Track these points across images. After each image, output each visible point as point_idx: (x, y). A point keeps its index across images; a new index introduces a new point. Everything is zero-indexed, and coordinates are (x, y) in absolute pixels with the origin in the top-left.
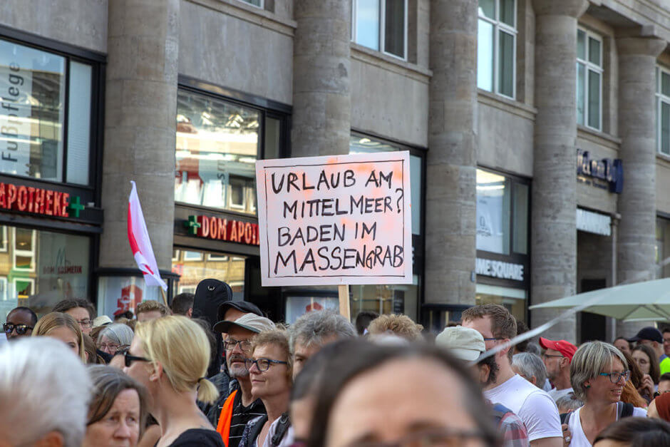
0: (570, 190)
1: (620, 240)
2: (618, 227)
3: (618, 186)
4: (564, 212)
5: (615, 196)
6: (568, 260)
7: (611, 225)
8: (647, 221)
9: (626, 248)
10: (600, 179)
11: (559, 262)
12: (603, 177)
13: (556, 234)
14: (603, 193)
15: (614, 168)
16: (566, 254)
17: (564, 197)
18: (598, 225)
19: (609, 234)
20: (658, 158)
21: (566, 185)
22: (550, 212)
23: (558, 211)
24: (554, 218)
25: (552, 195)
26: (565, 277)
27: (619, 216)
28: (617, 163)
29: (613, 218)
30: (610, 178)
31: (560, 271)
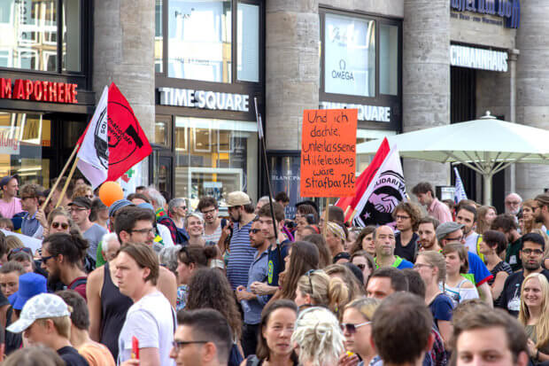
0: (440, 30)
1: (519, 75)
2: (517, 62)
3: (512, 22)
4: (434, 52)
5: (513, 30)
6: (439, 101)
7: (509, 61)
9: (524, 83)
10: (491, 15)
11: (430, 102)
12: (494, 13)
13: (426, 75)
15: (509, 3)
16: (436, 94)
17: (434, 37)
19: (505, 70)
21: (437, 25)
22: (420, 52)
23: (428, 51)
24: (424, 58)
25: (421, 36)
26: (436, 116)
27: (516, 51)
29: (510, 54)
30: (503, 14)
31: (431, 111)
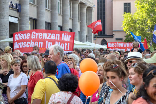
1: (20, 24)
2: (20, 21)
3: (19, 11)
4: (6, 17)
5: (19, 13)
6: (7, 30)
7: (18, 20)
8: (27, 20)
9: (22, 26)
10: (15, 9)
11: (5, 30)
12: (16, 8)
13: (4, 23)
14: (16, 12)
15: (19, 6)
16: (6, 28)
17: (6, 13)
18: (15, 20)
19: (17, 23)
20: (30, 3)
21: (6, 10)
22: (2, 17)
23: (4, 17)
24: (3, 19)
25: (3, 13)
26: (6, 34)
27: (20, 18)
28: (19, 4)
29: (18, 19)
30: (17, 8)
31: (5, 32)
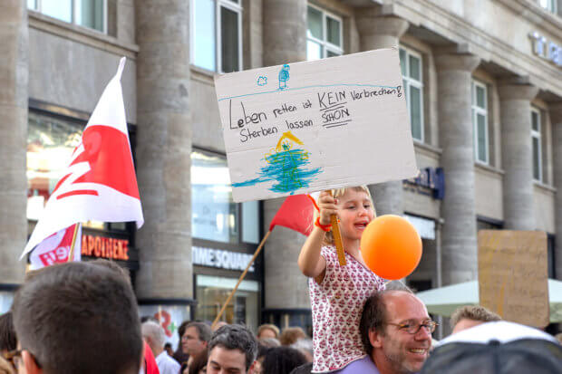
0: (397, 198)
1: (444, 243)
2: (442, 231)
3: (440, 193)
5: (438, 202)
7: (436, 229)
8: (467, 225)
9: (449, 250)
10: (424, 187)
12: (427, 185)
14: (428, 200)
15: (436, 177)
17: (392, 204)
18: (423, 229)
19: (433, 238)
20: (477, 165)
21: (394, 193)
27: (442, 221)
28: (439, 171)
29: (437, 222)
30: (432, 186)
